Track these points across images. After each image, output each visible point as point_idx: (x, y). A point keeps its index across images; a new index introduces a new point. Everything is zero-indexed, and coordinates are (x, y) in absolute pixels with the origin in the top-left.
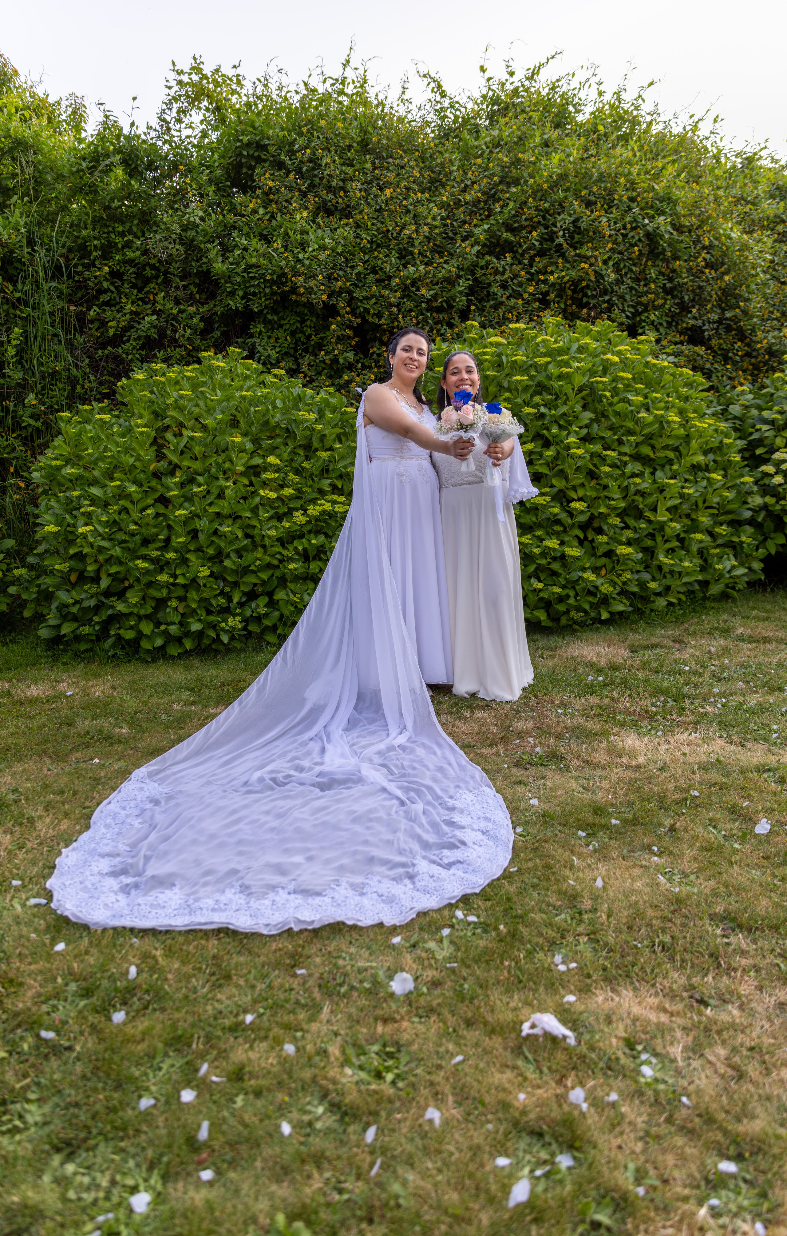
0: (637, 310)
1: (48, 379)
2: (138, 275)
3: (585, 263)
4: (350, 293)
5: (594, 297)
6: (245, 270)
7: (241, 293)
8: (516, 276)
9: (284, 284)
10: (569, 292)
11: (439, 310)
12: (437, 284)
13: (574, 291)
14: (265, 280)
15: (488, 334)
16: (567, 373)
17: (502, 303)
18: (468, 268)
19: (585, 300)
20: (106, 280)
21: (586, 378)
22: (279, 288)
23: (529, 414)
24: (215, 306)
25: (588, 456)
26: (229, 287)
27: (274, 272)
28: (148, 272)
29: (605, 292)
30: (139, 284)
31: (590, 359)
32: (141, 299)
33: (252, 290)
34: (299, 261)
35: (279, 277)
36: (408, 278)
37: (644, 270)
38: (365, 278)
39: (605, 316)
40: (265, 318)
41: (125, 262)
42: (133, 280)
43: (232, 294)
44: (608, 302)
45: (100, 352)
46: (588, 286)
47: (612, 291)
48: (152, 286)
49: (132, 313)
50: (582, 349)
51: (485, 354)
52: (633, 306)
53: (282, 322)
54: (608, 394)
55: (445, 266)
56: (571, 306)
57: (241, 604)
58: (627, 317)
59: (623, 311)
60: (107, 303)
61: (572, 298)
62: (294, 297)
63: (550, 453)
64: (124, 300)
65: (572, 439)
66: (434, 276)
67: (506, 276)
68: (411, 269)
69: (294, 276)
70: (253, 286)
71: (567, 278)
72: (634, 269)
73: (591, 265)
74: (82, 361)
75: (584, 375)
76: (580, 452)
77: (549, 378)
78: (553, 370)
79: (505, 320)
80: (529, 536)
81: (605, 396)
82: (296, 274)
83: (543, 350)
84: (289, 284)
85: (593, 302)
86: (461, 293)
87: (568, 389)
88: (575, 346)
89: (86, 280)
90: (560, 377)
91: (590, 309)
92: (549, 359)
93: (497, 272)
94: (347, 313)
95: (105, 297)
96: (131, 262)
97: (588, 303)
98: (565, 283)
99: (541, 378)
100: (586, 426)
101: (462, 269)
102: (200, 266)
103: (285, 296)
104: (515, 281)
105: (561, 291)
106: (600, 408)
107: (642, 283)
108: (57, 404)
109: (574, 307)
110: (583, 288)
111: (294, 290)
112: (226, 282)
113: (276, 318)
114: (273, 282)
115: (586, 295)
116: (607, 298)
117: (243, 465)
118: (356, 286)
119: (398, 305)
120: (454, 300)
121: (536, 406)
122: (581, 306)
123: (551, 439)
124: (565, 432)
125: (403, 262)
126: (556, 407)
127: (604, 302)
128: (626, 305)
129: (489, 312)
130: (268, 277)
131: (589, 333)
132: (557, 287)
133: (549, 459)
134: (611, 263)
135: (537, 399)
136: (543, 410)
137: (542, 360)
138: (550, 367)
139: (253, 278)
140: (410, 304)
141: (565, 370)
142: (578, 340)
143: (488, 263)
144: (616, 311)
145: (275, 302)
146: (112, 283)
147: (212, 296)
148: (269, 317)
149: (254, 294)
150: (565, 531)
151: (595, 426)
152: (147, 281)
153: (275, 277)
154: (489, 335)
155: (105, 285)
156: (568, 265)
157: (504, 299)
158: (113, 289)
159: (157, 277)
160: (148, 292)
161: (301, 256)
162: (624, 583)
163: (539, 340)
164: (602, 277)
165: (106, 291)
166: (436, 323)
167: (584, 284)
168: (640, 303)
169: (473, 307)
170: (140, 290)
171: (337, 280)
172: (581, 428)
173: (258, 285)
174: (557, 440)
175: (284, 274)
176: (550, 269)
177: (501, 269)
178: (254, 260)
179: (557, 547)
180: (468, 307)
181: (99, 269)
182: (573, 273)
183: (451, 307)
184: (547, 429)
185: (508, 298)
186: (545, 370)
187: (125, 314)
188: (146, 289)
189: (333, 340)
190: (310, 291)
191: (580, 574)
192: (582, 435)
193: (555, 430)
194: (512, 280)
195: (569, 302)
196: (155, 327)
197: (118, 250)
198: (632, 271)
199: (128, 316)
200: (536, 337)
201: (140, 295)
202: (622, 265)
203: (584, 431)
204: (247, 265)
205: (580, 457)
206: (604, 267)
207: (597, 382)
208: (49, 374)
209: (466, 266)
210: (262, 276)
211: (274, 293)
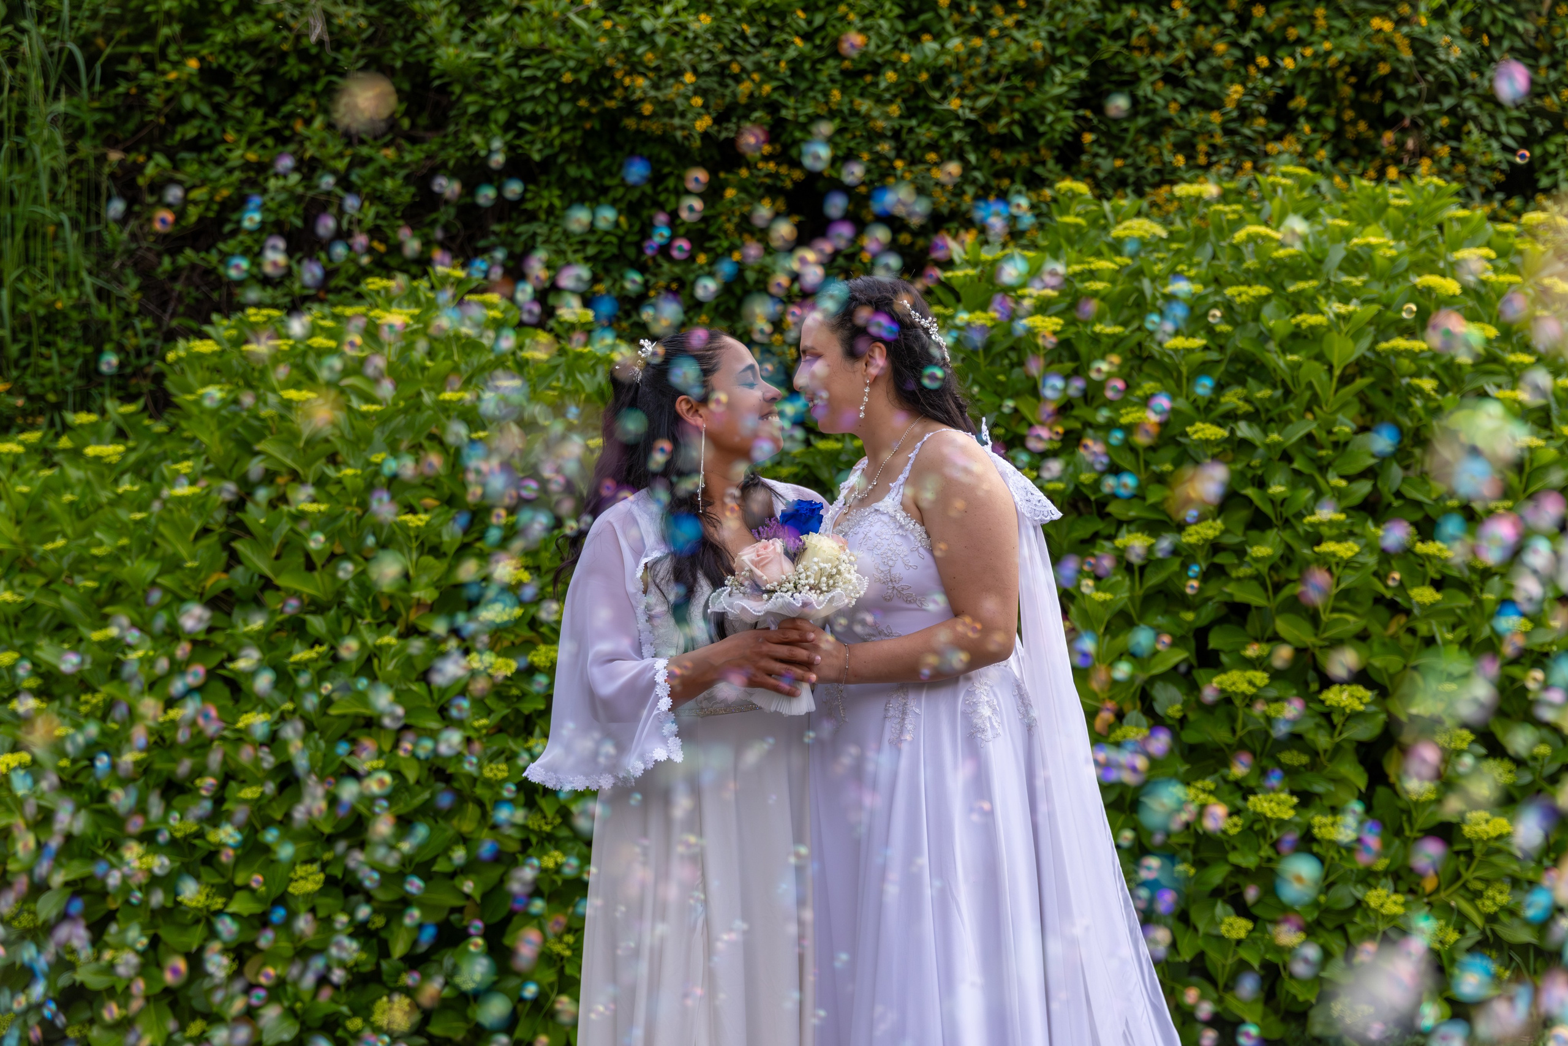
0: (1532, 131)
1: (38, 330)
2: (268, 76)
3: (1384, 15)
4: (773, 107)
5: (1411, 101)
6: (514, 63)
7: (502, 116)
8: (1203, 53)
9: (608, 93)
10: (1346, 91)
11: (1006, 142)
12: (996, 80)
13: (1358, 88)
14: (561, 87)
15: (1116, 211)
16: (1312, 328)
17: (1169, 122)
18: (1079, 37)
19: (1389, 108)
20: (191, 88)
21: (1365, 344)
22: (594, 101)
23: (1207, 441)
24: (444, 146)
25: (1372, 560)
26: (472, 103)
27: (582, 65)
28: (294, 68)
29: (1444, 87)
30: (272, 94)
31: (1377, 289)
32: (274, 133)
33: (528, 108)
34: (643, 36)
35: (595, 76)
36: (921, 67)
37: (1549, 28)
38: (815, 70)
39: (1443, 150)
40: (563, 174)
41: (238, 46)
42: (257, 89)
43: (482, 118)
44: (1451, 112)
45: (167, 262)
46: (1395, 74)
47: (1463, 84)
48: (301, 99)
49: (247, 166)
50: (1356, 262)
51: (1093, 275)
52: (1520, 121)
53: (608, 182)
54: (1428, 384)
55: (1018, 35)
56: (1353, 122)
57: (415, 961)
58: (1505, 148)
59: (1495, 134)
60: (194, 145)
61: (1355, 104)
62: (631, 123)
63: (1262, 550)
64: (231, 136)
65: (1326, 513)
66: (989, 59)
67: (1176, 55)
68: (930, 46)
69: (628, 73)
70: (532, 98)
71: (1339, 56)
72: (1520, 25)
73: (1401, 21)
74: (121, 283)
75: (1356, 336)
76: (1346, 550)
77: (1264, 337)
78: (1274, 320)
79: (1167, 176)
80: (1209, 783)
81: (1420, 391)
82: (634, 67)
83: (1251, 263)
84: (618, 93)
85: (1408, 113)
86: (1058, 100)
87: (1314, 372)
88: (1337, 254)
89: (144, 90)
90: (1298, 338)
91: (1404, 131)
92: (1264, 290)
93: (1154, 46)
94: (766, 158)
95: (189, 131)
96: (252, 46)
97: (1398, 117)
98: (1334, 70)
99: (1242, 342)
100: (1369, 473)
101: (1064, 41)
102: (410, 53)
103: (611, 120)
104: (1202, 67)
105: (1325, 90)
106: (1407, 423)
107: (1544, 61)
108: (54, 389)
109: (1362, 126)
110: (1384, 79)
111: (631, 107)
112: (467, 90)
113: (588, 174)
114: (578, 89)
115: (1390, 96)
116: (1448, 102)
117: (436, 585)
118: (788, 89)
119: (896, 134)
120: (1042, 119)
121: (1229, 418)
122: (1381, 122)
123: (1267, 509)
124: (1308, 494)
125: (913, 26)
126: (1283, 421)
127: (1441, 113)
128: (1501, 117)
129: (1134, 144)
130: (567, 77)
131: (1378, 210)
132: (1314, 78)
133: (1264, 569)
134: (1455, 15)
135: (1232, 399)
136: (1243, 430)
137: (1245, 293)
138: (1267, 311)
139: (533, 80)
140: (927, 133)
141: (1308, 319)
142: (1347, 235)
143: (1130, 24)
144: (1476, 135)
145: (589, 134)
146: (208, 96)
147: (438, 124)
148: (573, 171)
149: (534, 119)
150: (1314, 766)
151: (1396, 472)
152: (293, 87)
153: (584, 77)
154: (1120, 216)
155: (188, 101)
156: (1340, 24)
157: (1173, 110)
158: (205, 109)
159: (313, 78)
160: (291, 115)
161: (647, 25)
162: (1491, 918)
163: (1240, 236)
164: (1432, 48)
165: (194, 114)
166: (998, 175)
167: (1384, 69)
168: (1542, 113)
169: (1088, 138)
170: (272, 111)
171: (737, 79)
172: (1350, 479)
173: (544, 94)
174: (1288, 512)
175: (607, 71)
176: (1293, 33)
177: (1164, 38)
178: (533, 39)
179: (1288, 814)
180: (1077, 135)
181: (175, 65)
182: (1353, 44)
183: (1032, 133)
184: (1261, 484)
185: (1185, 108)
186: (1257, 318)
187: (230, 171)
188: (286, 109)
189: (730, 227)
190: (668, 109)
191: (1359, 892)
192: (1356, 499)
193: (1277, 489)
194: (1193, 64)
195: (1349, 115)
196: (298, 199)
197: (224, 19)
198: (1513, 30)
199: (237, 175)
200: (1239, 223)
201: (273, 123)
202: (1486, 19)
203: (1364, 488)
204: (519, 49)
205: (1348, 564)
206: (1436, 26)
207: (1398, 353)
208: (41, 319)
209: (1071, 34)
210: (553, 74)
211: (582, 115)
